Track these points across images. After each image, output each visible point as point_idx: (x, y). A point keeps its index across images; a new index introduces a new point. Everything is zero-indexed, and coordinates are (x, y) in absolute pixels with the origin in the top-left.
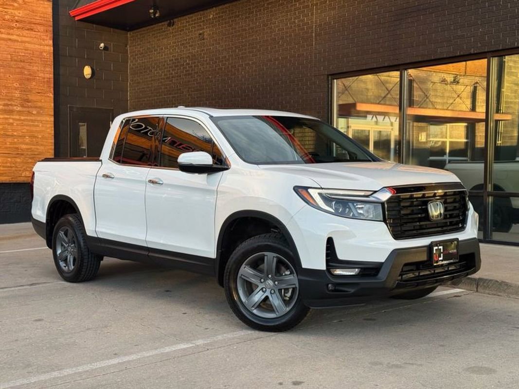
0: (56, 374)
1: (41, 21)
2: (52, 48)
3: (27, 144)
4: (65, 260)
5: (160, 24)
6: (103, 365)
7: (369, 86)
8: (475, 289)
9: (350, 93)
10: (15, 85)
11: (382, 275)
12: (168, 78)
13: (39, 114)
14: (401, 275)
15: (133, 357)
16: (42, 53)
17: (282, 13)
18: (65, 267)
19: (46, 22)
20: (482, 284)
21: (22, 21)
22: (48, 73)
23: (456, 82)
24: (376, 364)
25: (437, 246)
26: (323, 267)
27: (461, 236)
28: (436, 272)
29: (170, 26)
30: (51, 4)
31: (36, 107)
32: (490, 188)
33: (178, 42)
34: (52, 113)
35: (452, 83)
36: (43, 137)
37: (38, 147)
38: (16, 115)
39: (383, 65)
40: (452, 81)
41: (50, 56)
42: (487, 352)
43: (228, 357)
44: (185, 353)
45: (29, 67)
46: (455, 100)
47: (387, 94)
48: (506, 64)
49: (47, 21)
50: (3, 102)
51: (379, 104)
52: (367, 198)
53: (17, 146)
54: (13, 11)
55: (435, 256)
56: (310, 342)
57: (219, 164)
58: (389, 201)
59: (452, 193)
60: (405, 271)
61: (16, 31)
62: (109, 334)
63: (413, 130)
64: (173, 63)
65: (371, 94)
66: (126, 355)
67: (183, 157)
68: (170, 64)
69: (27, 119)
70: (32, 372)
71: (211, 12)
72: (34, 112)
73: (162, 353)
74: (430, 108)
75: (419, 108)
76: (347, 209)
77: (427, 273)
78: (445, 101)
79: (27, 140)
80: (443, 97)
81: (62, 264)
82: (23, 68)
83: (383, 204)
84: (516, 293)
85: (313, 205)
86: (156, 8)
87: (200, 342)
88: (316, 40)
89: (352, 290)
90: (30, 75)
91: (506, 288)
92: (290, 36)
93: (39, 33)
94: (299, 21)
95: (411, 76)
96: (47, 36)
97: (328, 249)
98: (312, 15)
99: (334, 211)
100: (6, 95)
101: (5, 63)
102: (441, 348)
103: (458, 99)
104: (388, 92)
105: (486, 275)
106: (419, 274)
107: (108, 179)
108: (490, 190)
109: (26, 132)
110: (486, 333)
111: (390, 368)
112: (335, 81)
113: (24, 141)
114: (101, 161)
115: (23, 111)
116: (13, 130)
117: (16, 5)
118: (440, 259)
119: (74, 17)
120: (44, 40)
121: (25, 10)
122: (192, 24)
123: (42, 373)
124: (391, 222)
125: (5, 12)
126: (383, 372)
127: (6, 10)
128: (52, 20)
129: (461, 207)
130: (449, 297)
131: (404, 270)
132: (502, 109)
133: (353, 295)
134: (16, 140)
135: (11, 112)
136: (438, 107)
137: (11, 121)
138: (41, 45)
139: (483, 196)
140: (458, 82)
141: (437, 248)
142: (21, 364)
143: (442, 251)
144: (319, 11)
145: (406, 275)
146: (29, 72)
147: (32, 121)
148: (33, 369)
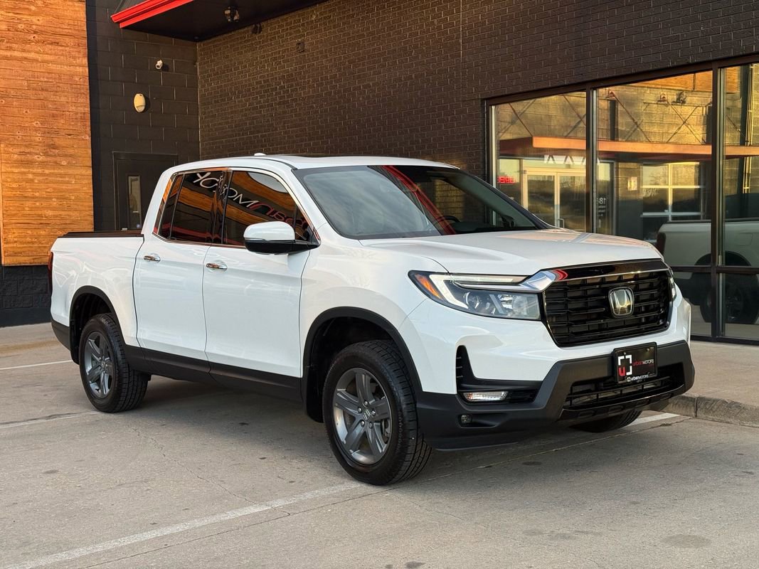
0: (63, 556)
1: (70, 31)
2: (87, 70)
3: (54, 209)
4: (98, 381)
5: (242, 30)
6: (133, 542)
7: (553, 112)
8: (694, 414)
9: (524, 121)
10: (34, 124)
11: (542, 400)
12: (254, 109)
13: (70, 165)
14: (569, 399)
15: (180, 528)
16: (72, 76)
17: (414, 10)
18: (98, 390)
19: (77, 32)
20: (702, 405)
21: (42, 31)
22: (82, 106)
23: (680, 101)
24: (533, 533)
25: (623, 355)
26: (452, 390)
27: (661, 339)
28: (623, 392)
29: (256, 33)
30: (83, 5)
31: (66, 156)
32: (720, 261)
33: (268, 56)
34: (90, 164)
35: (674, 103)
36: (77, 199)
37: (71, 213)
38: (37, 168)
39: (562, 83)
40: (675, 100)
41: (84, 82)
42: (701, 512)
43: (317, 525)
44: (255, 520)
45: (53, 98)
46: (680, 128)
47: (579, 123)
48: (754, 74)
49: (78, 30)
50: (17, 150)
51: (566, 137)
52: (516, 287)
53: (40, 212)
54: (29, 17)
55: (620, 369)
56: (441, 501)
57: (305, 240)
58: (550, 290)
59: (647, 275)
60: (575, 394)
61: (34, 47)
62: (148, 492)
63: (617, 175)
64: (261, 87)
65: (556, 122)
66: (169, 524)
67: (251, 229)
68: (257, 88)
69: (53, 174)
70: (29, 554)
71: (313, 11)
72: (64, 163)
73: (221, 522)
74: (642, 142)
75: (627, 141)
76: (488, 304)
77: (611, 394)
78: (665, 129)
79: (55, 202)
80: (661, 124)
81: (94, 386)
82: (46, 99)
83: (540, 295)
84: (753, 419)
85: (438, 298)
86: (234, 8)
87: (279, 503)
88: (464, 48)
89: (496, 424)
90: (56, 109)
91: (738, 411)
92: (427, 43)
93: (67, 49)
94: (439, 22)
95: (614, 96)
96: (79, 52)
97: (458, 363)
98: (458, 11)
99: (467, 308)
100: (22, 139)
101: (19, 93)
102: (633, 506)
103: (684, 127)
104: (579, 120)
105: (709, 393)
106: (598, 396)
107: (152, 262)
108: (720, 264)
109: (53, 192)
110: (702, 482)
111: (552, 539)
112: (493, 107)
113: (51, 205)
114: (143, 236)
115: (47, 162)
116: (34, 190)
117: (33, 8)
118: (628, 374)
119: (119, 23)
120: (74, 58)
121: (47, 15)
122: (287, 29)
123: (43, 554)
124: (554, 320)
125: (18, 19)
126: (542, 546)
127: (19, 16)
128: (85, 29)
129: (662, 295)
130: (653, 426)
131: (573, 391)
132: (749, 139)
133: (499, 430)
134: (38, 204)
135: (30, 163)
136: (653, 139)
137: (30, 176)
138: (70, 66)
139: (710, 273)
140: (684, 102)
141: (623, 357)
142: (16, 542)
143: (631, 362)
144: (468, 6)
145: (578, 399)
146: (55, 104)
147: (62, 176)
148: (30, 549)
